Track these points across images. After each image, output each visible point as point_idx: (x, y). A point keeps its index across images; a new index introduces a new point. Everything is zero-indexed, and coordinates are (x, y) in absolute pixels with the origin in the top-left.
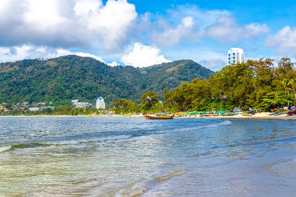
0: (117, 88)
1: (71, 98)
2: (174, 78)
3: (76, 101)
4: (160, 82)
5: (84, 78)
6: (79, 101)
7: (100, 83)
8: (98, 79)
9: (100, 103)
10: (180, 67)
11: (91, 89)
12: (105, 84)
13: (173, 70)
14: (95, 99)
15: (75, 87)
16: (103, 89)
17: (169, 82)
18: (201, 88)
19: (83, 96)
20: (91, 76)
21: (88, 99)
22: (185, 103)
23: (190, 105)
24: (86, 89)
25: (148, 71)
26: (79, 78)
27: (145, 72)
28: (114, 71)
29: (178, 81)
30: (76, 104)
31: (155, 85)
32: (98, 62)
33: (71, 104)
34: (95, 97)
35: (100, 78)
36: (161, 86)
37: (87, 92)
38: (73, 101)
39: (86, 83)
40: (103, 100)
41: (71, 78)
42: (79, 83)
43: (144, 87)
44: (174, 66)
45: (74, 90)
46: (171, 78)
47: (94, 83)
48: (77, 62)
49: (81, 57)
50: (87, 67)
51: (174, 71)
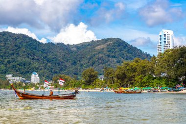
0: (49, 64)
1: (5, 73)
2: (103, 55)
3: (10, 75)
4: (90, 59)
5: (18, 54)
6: (13, 76)
7: (33, 59)
8: (31, 55)
9: (35, 78)
10: (109, 45)
11: (24, 65)
12: (38, 60)
13: (102, 47)
14: (28, 74)
15: (9, 62)
16: (36, 64)
17: (99, 59)
18: (144, 67)
19: (17, 71)
20: (24, 52)
21: (22, 73)
22: (126, 80)
23: (133, 82)
24: (19, 65)
25: (78, 48)
26: (13, 54)
27: (75, 49)
28: (46, 47)
29: (106, 58)
30: (11, 79)
31: (85, 61)
32: (31, 39)
33: (6, 78)
34: (28, 72)
35: (32, 55)
36: (91, 62)
37: (20, 67)
38: (7, 76)
39: (19, 59)
40: (37, 75)
41: (5, 53)
42: (13, 59)
43: (74, 63)
44: (103, 43)
45: (8, 66)
46: (100, 55)
47: (27, 59)
48: (11, 38)
49: (14, 34)
50: (20, 43)
51: (103, 49)
